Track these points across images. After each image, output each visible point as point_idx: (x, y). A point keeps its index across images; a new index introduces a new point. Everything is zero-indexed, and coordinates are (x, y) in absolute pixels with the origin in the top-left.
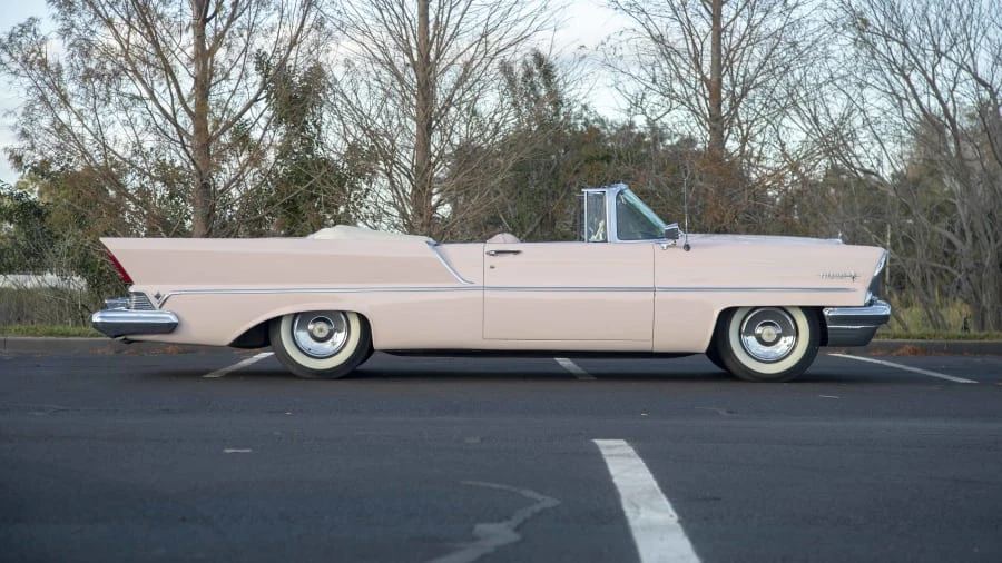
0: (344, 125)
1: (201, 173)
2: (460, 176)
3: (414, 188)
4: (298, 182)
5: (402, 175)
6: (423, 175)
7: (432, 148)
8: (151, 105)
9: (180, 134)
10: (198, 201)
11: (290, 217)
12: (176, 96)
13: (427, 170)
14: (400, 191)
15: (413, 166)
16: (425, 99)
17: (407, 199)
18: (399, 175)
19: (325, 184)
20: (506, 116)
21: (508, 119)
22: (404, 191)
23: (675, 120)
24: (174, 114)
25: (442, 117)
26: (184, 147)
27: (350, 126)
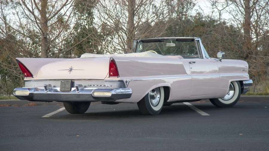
0: (100, 14)
1: (43, 33)
2: (146, 33)
3: (128, 38)
4: (83, 37)
5: (123, 33)
6: (131, 32)
7: (135, 22)
8: (23, 6)
9: (35, 18)
10: (43, 45)
11: (79, 50)
12: (33, 3)
13: (133, 31)
14: (122, 39)
15: (127, 29)
16: (132, 3)
17: (125, 43)
18: (122, 33)
19: (92, 37)
20: (164, 9)
21: (165, 10)
22: (124, 39)
23: (231, 9)
24: (33, 10)
25: (139, 9)
26: (37, 23)
27: (102, 14)
